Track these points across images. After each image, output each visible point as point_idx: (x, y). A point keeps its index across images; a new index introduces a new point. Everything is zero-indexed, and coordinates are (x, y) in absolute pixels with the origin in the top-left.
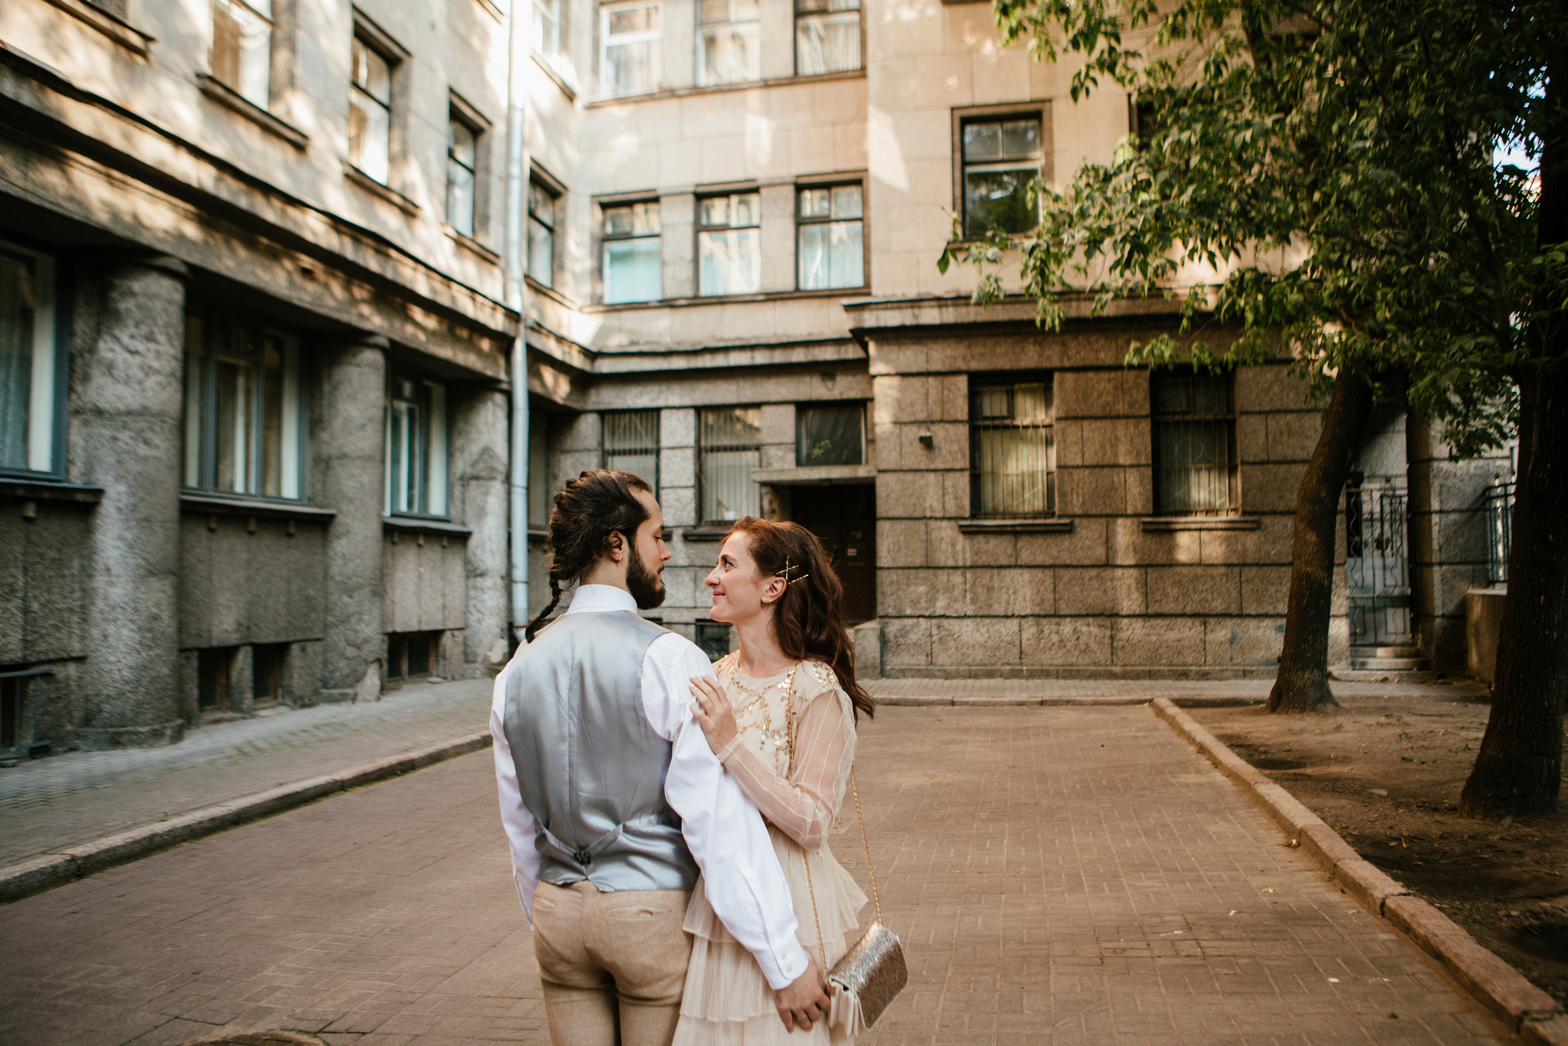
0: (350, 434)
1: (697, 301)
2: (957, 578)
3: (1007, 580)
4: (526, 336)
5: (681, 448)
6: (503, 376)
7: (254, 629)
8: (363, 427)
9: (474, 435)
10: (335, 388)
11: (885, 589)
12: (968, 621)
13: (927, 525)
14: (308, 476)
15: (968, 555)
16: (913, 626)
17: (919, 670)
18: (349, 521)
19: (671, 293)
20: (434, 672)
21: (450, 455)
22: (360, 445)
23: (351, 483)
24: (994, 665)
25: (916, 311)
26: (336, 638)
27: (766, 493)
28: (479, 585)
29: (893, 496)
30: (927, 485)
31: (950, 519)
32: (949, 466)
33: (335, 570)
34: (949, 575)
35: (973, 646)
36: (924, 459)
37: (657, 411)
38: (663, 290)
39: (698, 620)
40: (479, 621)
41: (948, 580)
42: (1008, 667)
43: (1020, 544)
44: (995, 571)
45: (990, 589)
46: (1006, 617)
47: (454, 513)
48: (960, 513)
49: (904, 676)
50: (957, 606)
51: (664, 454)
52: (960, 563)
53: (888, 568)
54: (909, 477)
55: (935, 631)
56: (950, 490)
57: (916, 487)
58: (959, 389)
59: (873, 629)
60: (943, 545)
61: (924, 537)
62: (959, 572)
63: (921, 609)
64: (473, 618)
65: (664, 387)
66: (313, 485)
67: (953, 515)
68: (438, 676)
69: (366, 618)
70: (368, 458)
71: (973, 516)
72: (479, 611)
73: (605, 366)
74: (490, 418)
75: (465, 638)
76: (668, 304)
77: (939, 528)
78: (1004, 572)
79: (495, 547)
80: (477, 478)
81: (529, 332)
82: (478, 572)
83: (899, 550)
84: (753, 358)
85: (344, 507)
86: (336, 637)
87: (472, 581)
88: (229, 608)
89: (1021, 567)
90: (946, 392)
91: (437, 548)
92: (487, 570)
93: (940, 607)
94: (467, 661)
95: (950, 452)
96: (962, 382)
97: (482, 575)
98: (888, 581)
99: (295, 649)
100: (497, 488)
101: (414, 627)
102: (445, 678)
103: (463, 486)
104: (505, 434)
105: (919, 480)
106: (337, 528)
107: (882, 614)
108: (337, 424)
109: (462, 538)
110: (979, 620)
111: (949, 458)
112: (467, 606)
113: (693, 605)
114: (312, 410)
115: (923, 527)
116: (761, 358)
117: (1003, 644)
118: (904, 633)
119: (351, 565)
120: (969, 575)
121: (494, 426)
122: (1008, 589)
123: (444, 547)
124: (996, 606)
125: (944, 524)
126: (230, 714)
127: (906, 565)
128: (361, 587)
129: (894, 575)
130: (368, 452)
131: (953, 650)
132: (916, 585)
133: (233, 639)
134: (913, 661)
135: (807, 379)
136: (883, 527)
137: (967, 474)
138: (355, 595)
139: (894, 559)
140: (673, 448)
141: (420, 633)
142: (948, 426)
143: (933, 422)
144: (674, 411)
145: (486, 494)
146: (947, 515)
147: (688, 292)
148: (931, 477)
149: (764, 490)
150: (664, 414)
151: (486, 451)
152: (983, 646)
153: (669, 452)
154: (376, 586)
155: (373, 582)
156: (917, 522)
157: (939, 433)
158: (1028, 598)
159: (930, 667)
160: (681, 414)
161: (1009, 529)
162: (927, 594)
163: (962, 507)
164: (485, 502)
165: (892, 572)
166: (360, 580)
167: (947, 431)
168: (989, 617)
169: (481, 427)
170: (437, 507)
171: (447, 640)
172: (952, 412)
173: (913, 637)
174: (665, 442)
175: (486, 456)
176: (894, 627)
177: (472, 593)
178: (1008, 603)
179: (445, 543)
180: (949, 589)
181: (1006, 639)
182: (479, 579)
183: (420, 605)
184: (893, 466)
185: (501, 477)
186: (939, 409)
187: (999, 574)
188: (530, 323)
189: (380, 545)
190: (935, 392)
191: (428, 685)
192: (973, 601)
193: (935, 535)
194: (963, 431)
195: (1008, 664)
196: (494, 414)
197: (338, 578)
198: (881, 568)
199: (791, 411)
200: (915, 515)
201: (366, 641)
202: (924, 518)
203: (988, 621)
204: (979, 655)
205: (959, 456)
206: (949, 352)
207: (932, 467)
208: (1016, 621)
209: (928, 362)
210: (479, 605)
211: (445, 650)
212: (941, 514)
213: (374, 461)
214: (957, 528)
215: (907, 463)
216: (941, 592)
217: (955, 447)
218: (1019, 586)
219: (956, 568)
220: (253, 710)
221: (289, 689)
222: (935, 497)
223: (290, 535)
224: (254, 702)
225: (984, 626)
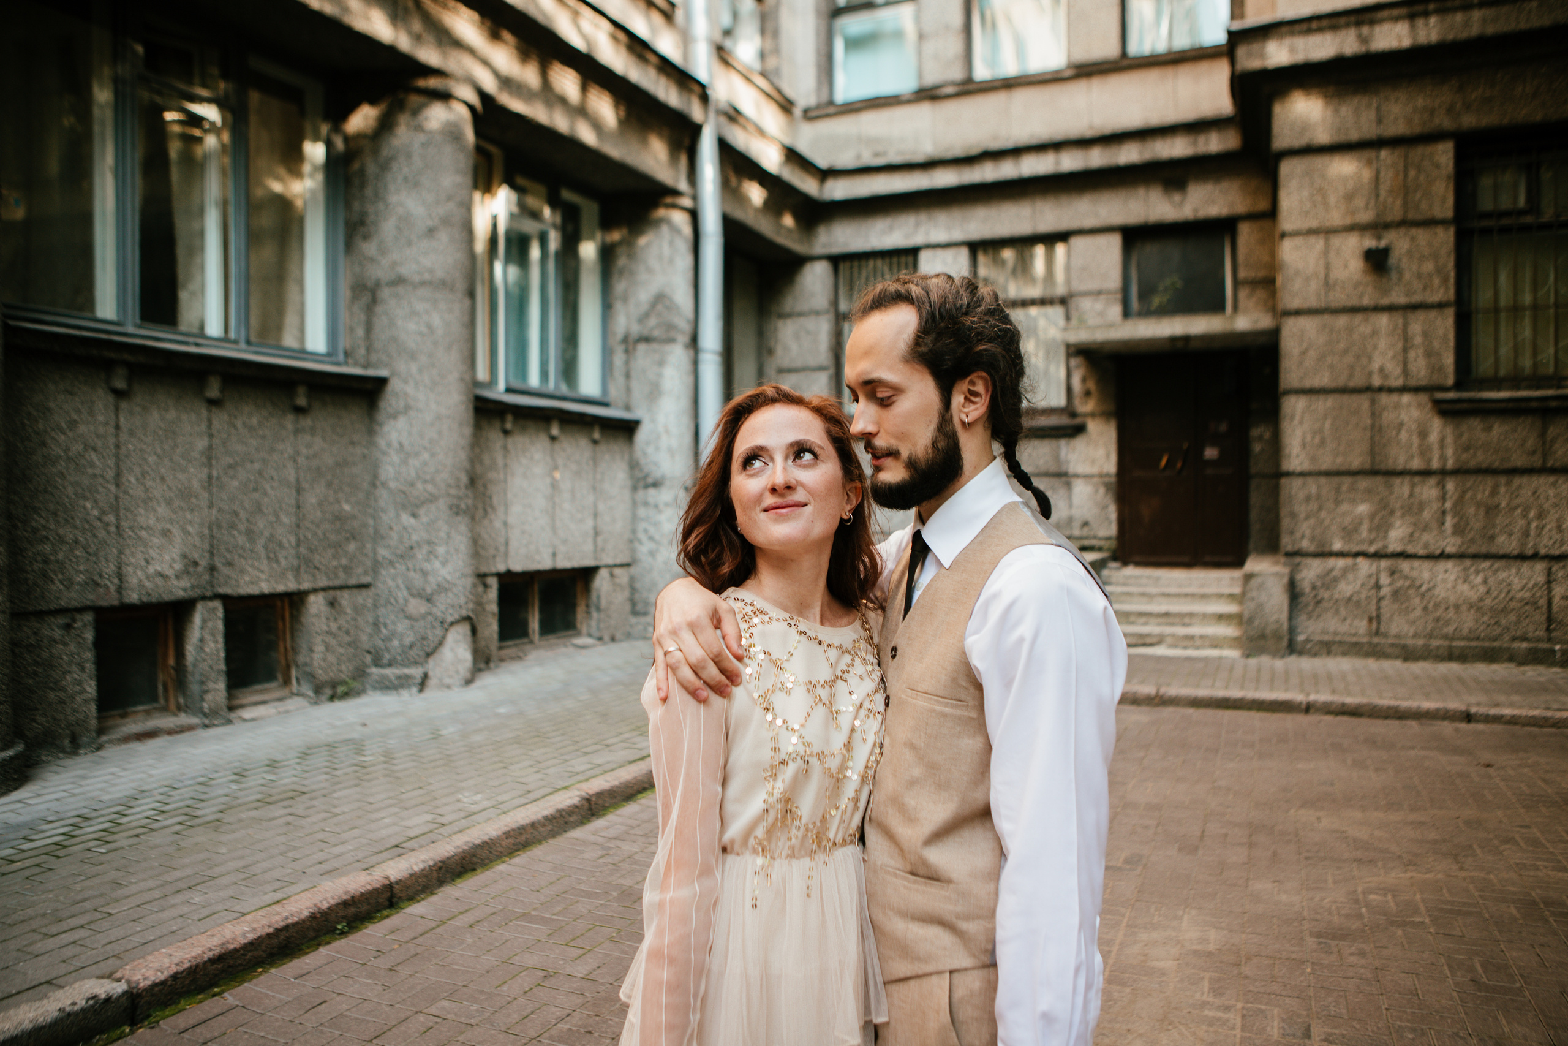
0: (409, 243)
1: (969, 88)
2: (1428, 491)
3: (1526, 493)
4: (718, 127)
6: (683, 185)
7: (225, 570)
8: (431, 232)
9: (642, 276)
10: (385, 167)
11: (1296, 509)
12: (1449, 564)
13: (1373, 402)
14: (344, 315)
15: (1450, 452)
16: (1345, 571)
17: (1356, 644)
18: (410, 389)
19: (930, 79)
20: (584, 630)
21: (607, 307)
22: (427, 262)
23: (412, 326)
24: (1495, 639)
25: (1365, 30)
26: (391, 583)
27: (1078, 367)
28: (651, 500)
29: (1312, 353)
30: (1375, 333)
31: (1417, 390)
32: (1417, 298)
33: (387, 471)
34: (1413, 486)
35: (1457, 607)
36: (1370, 290)
37: (913, 251)
38: (920, 75)
40: (652, 554)
41: (1411, 495)
42: (1524, 645)
43: (1552, 431)
44: (1503, 480)
45: (1491, 510)
46: (1522, 557)
47: (615, 393)
48: (1436, 379)
49: (1329, 653)
50: (1426, 537)
52: (1435, 464)
53: (1302, 474)
54: (1342, 320)
55: (1384, 580)
56: (1418, 340)
57: (1356, 337)
58: (1437, 166)
59: (1276, 574)
60: (1404, 435)
61: (1369, 422)
62: (1433, 481)
63: (1362, 542)
64: (644, 549)
65: (923, 217)
66: (352, 330)
67: (1423, 383)
68: (590, 635)
69: (441, 550)
70: (443, 285)
71: (1458, 386)
72: (651, 538)
73: (839, 190)
74: (666, 250)
75: (632, 579)
76: (928, 94)
77: (1397, 406)
78: (1517, 481)
79: (674, 443)
80: (647, 339)
81: (723, 120)
82: (650, 480)
83: (1323, 442)
84: (1057, 163)
85: (401, 366)
86: (390, 581)
87: (641, 494)
88: (166, 533)
89: (1553, 471)
90: (1412, 173)
91: (584, 442)
92: (663, 478)
93: (1396, 537)
94: (635, 613)
95: (1419, 276)
96: (1444, 154)
97: (656, 485)
98: (1301, 495)
99: (316, 604)
100: (678, 354)
101: (545, 563)
102: (600, 639)
103: (627, 351)
104: (690, 275)
105: (1362, 326)
106: (390, 401)
107: (1289, 548)
108: (388, 228)
109: (626, 429)
110: (1468, 562)
111: (1417, 285)
112: (634, 531)
114: (348, 205)
115: (1366, 404)
116: (1070, 162)
117: (1513, 604)
118: (1328, 581)
119: (414, 463)
120: (1450, 485)
121: (671, 261)
122: (1526, 510)
123: (595, 442)
124: (1501, 539)
125: (1406, 398)
126: (184, 719)
127: (1335, 468)
128: (432, 499)
129: (1312, 486)
130: (440, 274)
131: (1418, 612)
132: (1353, 501)
133: (179, 589)
134: (1344, 628)
135: (1141, 191)
136: (1294, 408)
137: (1450, 313)
138: (422, 512)
139: (1313, 459)
141: (554, 572)
142: (1414, 231)
143: (1387, 226)
144: (939, 251)
145: (661, 363)
146: (1413, 383)
147: (957, 74)
148: (1383, 321)
149: (1074, 362)
150: (924, 257)
151: (660, 299)
152: (1476, 606)
154: (460, 498)
155: (453, 491)
156: (1355, 397)
157: (1399, 243)
158: (1565, 525)
159: (1376, 640)
160: (949, 254)
161: (1534, 404)
162: (1372, 517)
163: (1441, 369)
164: (660, 375)
165: (1310, 480)
166: (429, 487)
167: (1413, 239)
168: (1487, 556)
169: (653, 262)
170: (589, 382)
171: (601, 583)
172: (1424, 206)
173: (1345, 588)
175: (660, 307)
176: (1311, 571)
177: (642, 512)
178: (1526, 534)
179: (597, 435)
180: (1412, 509)
181: (1519, 595)
182: (652, 491)
183: (554, 530)
184: (1313, 303)
185: (683, 339)
186: (1399, 202)
187: (1508, 484)
188: (723, 105)
189: (468, 431)
190: (1391, 173)
191: (571, 650)
192: (1458, 530)
193: (1388, 417)
194: (1445, 238)
195: (1524, 639)
196: (671, 243)
197: (392, 485)
198: (1288, 474)
199: (1115, 242)
200: (1351, 384)
201: (442, 589)
202: (1368, 389)
203: (1486, 564)
204: (1468, 621)
205: (1437, 281)
206: (1420, 102)
207: (1385, 301)
208: (1540, 567)
209: (1379, 121)
210: (652, 530)
211: (599, 597)
212: (1399, 382)
213: (452, 289)
214: (1429, 405)
215: (1339, 298)
216: (1398, 514)
217: (1429, 267)
218: (1546, 506)
219: (1426, 473)
220: (231, 708)
221: (308, 669)
222: (1390, 354)
223: (299, 411)
224: (230, 696)
225: (1477, 572)
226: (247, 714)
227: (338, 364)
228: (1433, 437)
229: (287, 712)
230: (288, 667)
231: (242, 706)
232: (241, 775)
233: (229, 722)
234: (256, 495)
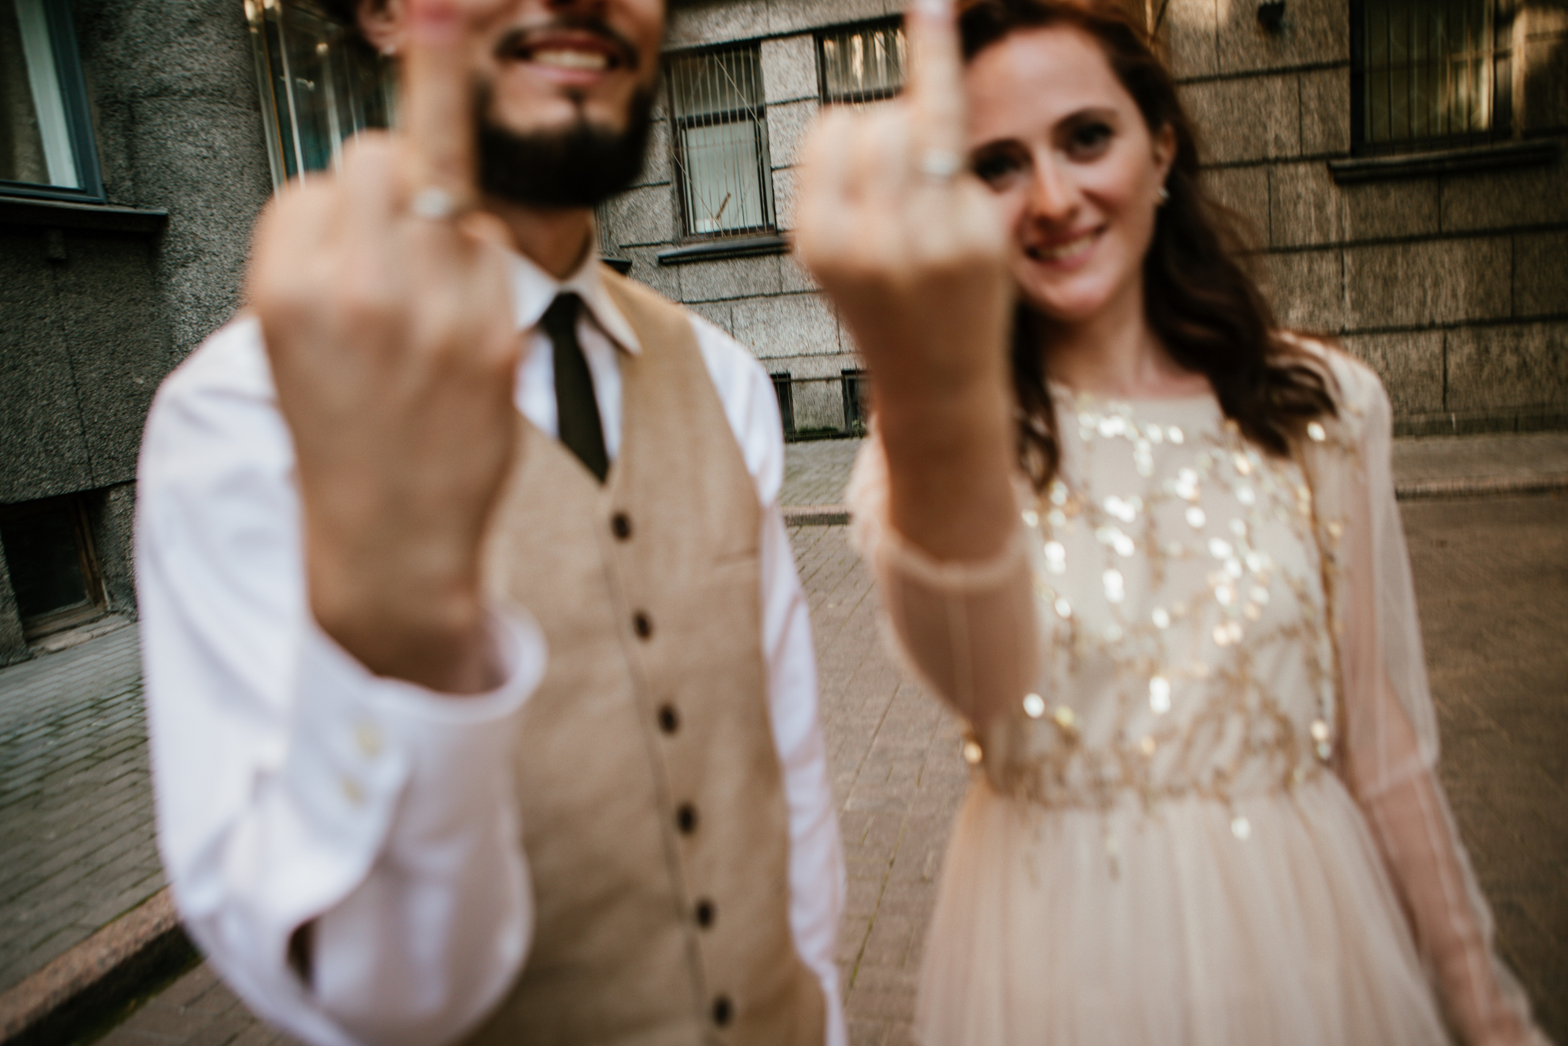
0: (168, 42)
2: (1327, 266)
3: (1423, 262)
5: (798, 101)
8: (194, 23)
12: (1349, 342)
13: (1269, 175)
14: (93, 139)
15: (1347, 224)
18: (198, 228)
22: (194, 65)
23: (188, 149)
30: (1269, 99)
31: (1311, 159)
32: (1310, 59)
36: (1263, 51)
37: (753, 45)
39: (844, 372)
41: (1310, 270)
42: (1424, 418)
43: (1447, 194)
44: (1399, 249)
45: (1389, 282)
46: (1419, 328)
48: (1333, 146)
50: (1326, 315)
51: (771, 113)
52: (1333, 238)
54: (1235, 87)
56: (1313, 105)
57: (1249, 105)
60: (1301, 209)
61: (1266, 196)
62: (1331, 255)
66: (108, 157)
67: (1320, 150)
70: (218, 93)
71: (1354, 152)
77: (1294, 178)
78: (1413, 249)
85: (181, 199)
89: (1448, 236)
95: (1313, 34)
105: (1256, 92)
106: (175, 247)
108: (134, 20)
110: (1367, 338)
111: (1311, 44)
113: (836, 349)
115: (1262, 178)
120: (1348, 258)
122: (1422, 279)
124: (1399, 311)
125: (1302, 169)
130: (214, 80)
137: (1345, 73)
140: (784, 103)
144: (781, 42)
146: (1308, 152)
148: (1277, 85)
150: (765, 47)
153: (779, 110)
156: (1251, 170)
158: (1460, 293)
160: (792, 45)
163: (1337, 135)
168: (1385, 330)
174: (770, 95)
178: (1423, 303)
180: (1312, 286)
181: (1417, 368)
184: (1205, 70)
187: (1405, 252)
192: (1357, 305)
193: (1285, 190)
195: (1422, 410)
202: (1264, 161)
203: (1384, 339)
205: (1330, 39)
207: (1279, 64)
208: (1436, 337)
212: (1296, 152)
213: (233, 100)
214: (1326, 175)
215: (1232, 62)
216: (1298, 291)
217: (1323, 22)
218: (1442, 272)
219: (1323, 248)
220: (31, 640)
221: (121, 580)
222: (1285, 122)
223: (55, 263)
224: (26, 626)
225: (1375, 348)
226: (53, 644)
227: (100, 203)
228: (1331, 209)
229: (104, 634)
230: (97, 582)
231: (46, 635)
232: (58, 724)
233: (31, 657)
234: (16, 374)
